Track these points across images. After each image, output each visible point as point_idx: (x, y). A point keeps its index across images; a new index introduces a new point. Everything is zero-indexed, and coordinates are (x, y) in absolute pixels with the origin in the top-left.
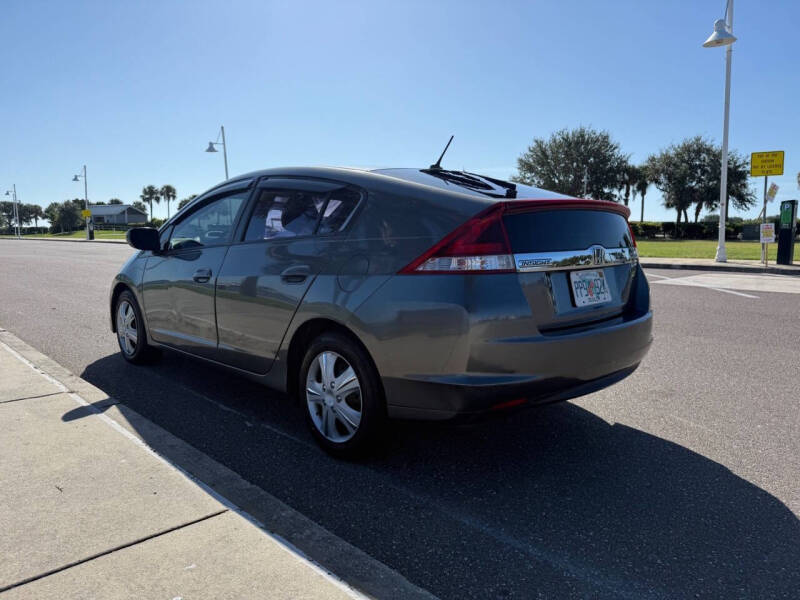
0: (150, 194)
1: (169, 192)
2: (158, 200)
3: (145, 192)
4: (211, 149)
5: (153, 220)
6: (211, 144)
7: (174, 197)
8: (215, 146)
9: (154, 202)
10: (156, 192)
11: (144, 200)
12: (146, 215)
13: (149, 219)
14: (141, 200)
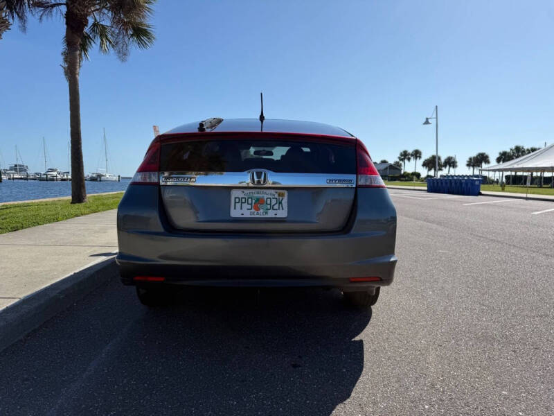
0: (405, 156)
1: (417, 154)
2: (409, 159)
3: (401, 155)
4: (427, 122)
5: (405, 173)
6: (427, 119)
7: (420, 157)
8: (430, 121)
9: (406, 161)
10: (409, 154)
11: (401, 159)
12: (400, 170)
13: (402, 172)
14: (398, 160)
